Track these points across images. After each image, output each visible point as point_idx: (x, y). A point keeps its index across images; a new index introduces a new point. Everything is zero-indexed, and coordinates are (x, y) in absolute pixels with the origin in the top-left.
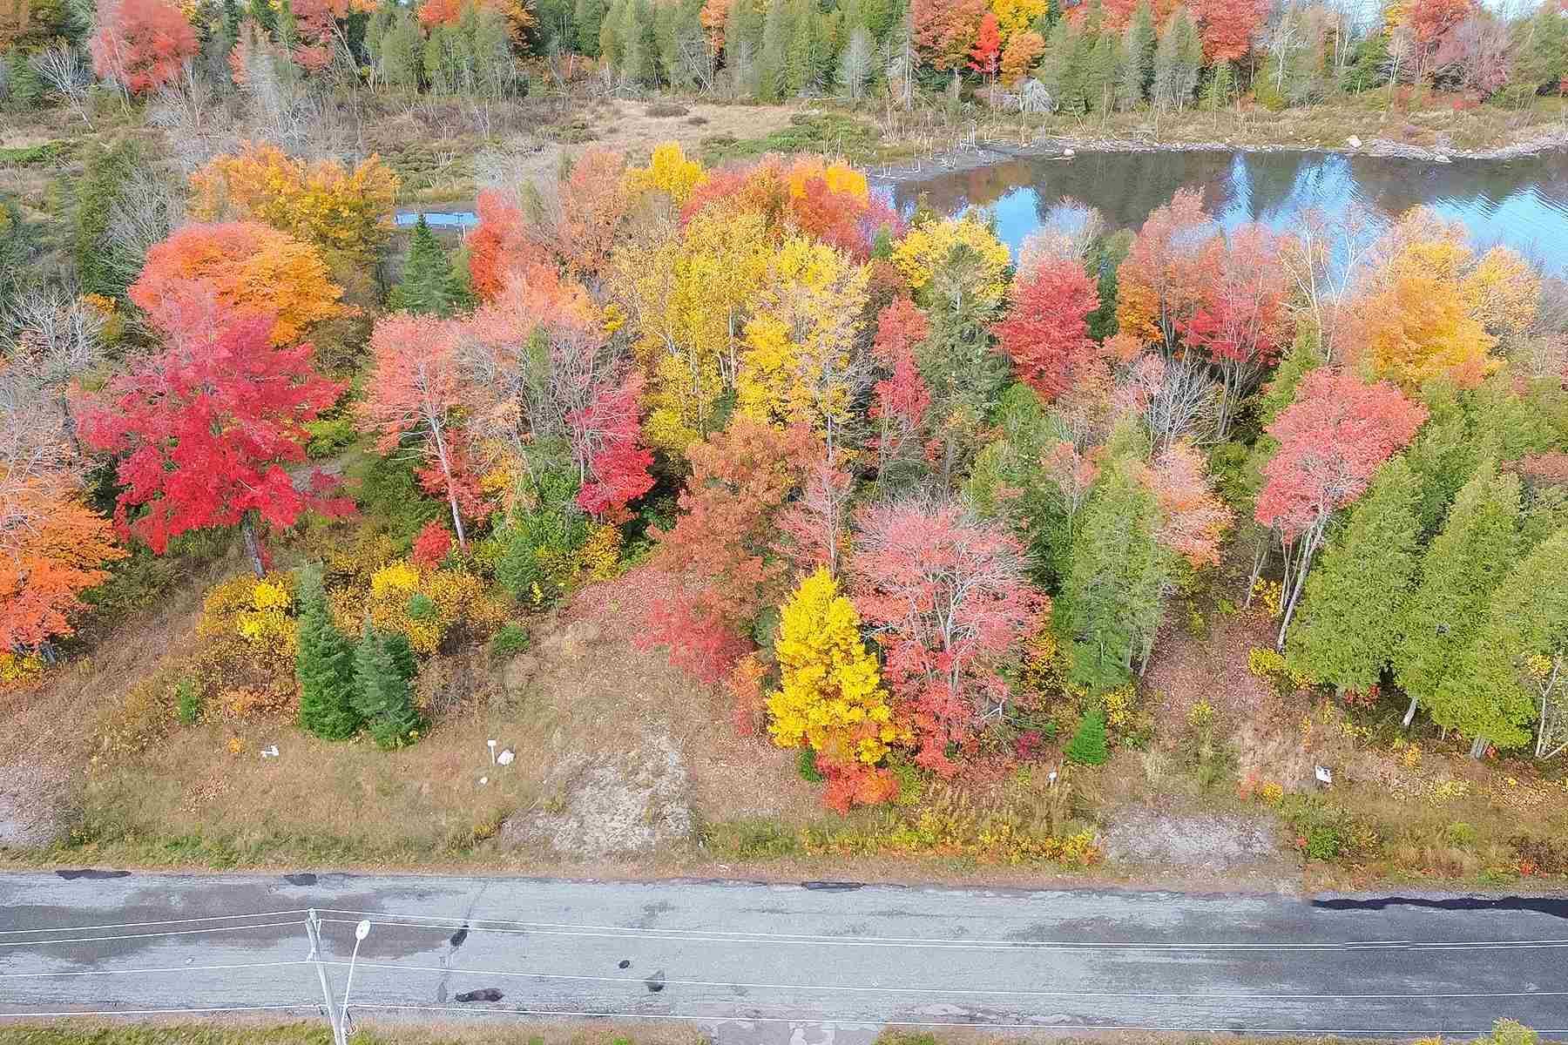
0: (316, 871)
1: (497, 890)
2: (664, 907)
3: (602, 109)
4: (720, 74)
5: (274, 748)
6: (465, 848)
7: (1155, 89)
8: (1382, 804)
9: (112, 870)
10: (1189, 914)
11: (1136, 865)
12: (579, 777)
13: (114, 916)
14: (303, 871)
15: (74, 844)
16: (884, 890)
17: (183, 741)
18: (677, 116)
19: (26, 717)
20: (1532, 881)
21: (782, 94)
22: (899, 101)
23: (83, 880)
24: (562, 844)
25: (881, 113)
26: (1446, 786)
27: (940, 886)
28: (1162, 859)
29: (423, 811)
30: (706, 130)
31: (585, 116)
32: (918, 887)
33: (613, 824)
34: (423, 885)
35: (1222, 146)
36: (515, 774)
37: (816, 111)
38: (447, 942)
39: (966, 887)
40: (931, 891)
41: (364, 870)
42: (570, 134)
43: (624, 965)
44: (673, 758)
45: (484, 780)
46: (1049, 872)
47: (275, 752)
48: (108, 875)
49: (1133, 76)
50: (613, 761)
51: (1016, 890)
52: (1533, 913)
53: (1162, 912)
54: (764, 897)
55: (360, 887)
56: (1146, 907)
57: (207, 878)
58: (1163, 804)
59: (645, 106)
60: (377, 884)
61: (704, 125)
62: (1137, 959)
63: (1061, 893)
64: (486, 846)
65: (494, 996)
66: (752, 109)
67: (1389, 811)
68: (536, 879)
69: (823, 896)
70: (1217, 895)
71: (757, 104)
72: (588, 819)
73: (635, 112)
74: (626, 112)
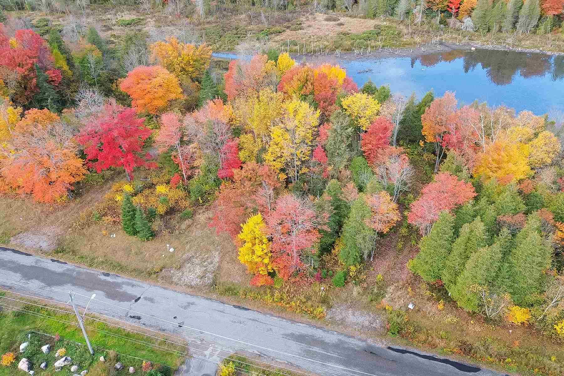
0: (111, 273)
1: (153, 289)
2: (193, 304)
3: (310, 17)
4: (355, 6)
5: (115, 234)
6: (150, 274)
7: (518, 26)
8: (424, 320)
9: (63, 261)
10: (340, 340)
11: (333, 322)
12: (189, 260)
13: (59, 274)
14: (107, 272)
15: (57, 252)
16: (255, 312)
17: (93, 228)
18: (334, 21)
19: (59, 213)
20: (458, 356)
21: (375, 16)
22: (416, 22)
23: (56, 262)
24: (175, 279)
26: (450, 318)
27: (272, 315)
28: (343, 322)
29: (144, 261)
30: (342, 28)
31: (303, 19)
32: (265, 314)
33: (191, 276)
34: (134, 282)
35: (538, 51)
36: (172, 255)
37: (385, 23)
38: (134, 301)
39: (279, 317)
40: (268, 316)
41: (123, 276)
42: (293, 27)
43: (175, 318)
44: (217, 259)
45: (163, 256)
46: (306, 318)
47: (115, 236)
48: (62, 263)
50: (200, 257)
51: (293, 322)
52: (450, 366)
53: (332, 338)
54: (221, 307)
55: (119, 280)
56: (329, 335)
57: (84, 269)
58: (353, 305)
59: (325, 16)
60: (124, 280)
61: (342, 26)
62: (316, 350)
63: (305, 325)
64: (155, 276)
65: (139, 318)
66: (363, 20)
67: (425, 323)
68: (164, 288)
69: (237, 310)
70: (353, 337)
71: (365, 18)
72: (185, 273)
73: (321, 19)
74: (318, 19)
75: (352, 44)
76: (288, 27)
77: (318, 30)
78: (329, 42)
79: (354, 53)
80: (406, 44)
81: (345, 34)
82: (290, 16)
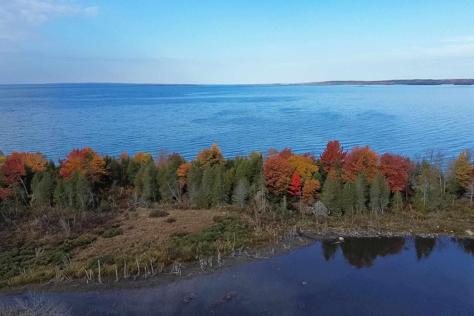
3: (130, 214)
4: (184, 195)
7: (372, 205)
18: (162, 217)
21: (210, 205)
22: (260, 209)
25: (253, 214)
30: (174, 226)
37: (224, 213)
42: (108, 232)
49: (361, 200)
59: (150, 211)
61: (173, 223)
66: (197, 212)
71: (199, 209)
73: (144, 215)
74: (141, 215)
75: (194, 250)
76: (100, 233)
77: (144, 232)
78: (160, 251)
79: (199, 266)
80: (261, 240)
81: (180, 235)
82: (102, 215)
